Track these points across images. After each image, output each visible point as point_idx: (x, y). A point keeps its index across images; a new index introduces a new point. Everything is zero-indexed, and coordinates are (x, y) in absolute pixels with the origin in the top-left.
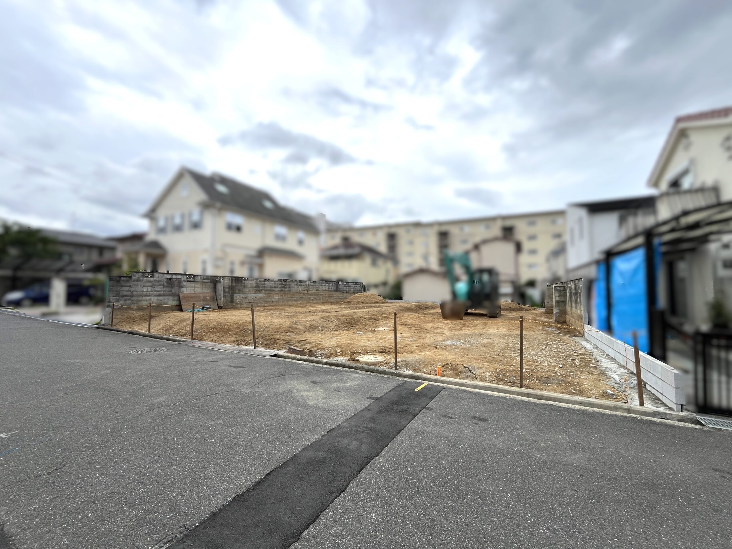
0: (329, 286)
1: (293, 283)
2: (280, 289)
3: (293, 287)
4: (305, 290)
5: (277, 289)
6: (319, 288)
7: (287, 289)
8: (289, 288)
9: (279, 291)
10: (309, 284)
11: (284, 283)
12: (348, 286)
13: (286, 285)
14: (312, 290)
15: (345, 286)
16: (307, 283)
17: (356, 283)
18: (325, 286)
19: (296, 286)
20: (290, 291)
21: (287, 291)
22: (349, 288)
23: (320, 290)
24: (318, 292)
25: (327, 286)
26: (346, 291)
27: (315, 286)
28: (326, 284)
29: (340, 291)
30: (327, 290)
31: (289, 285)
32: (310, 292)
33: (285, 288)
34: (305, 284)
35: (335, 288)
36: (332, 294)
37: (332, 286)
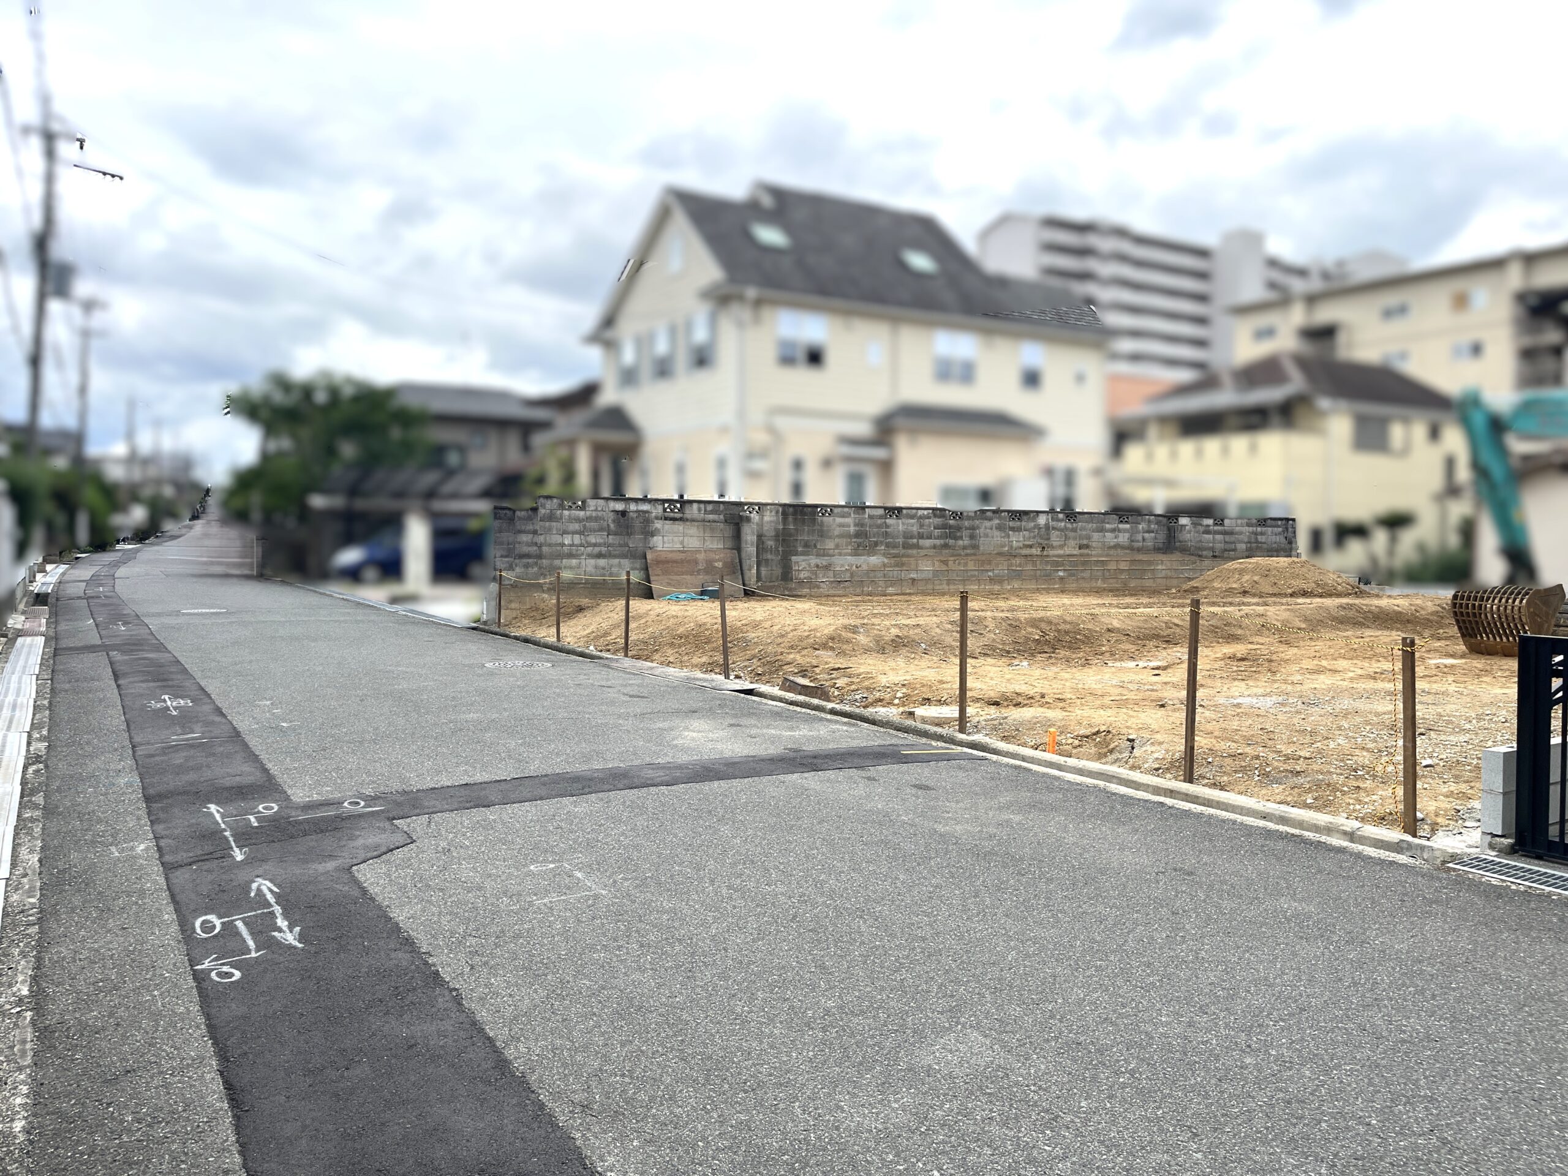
0: (1133, 532)
1: (987, 524)
2: (938, 542)
3: (986, 536)
4: (1031, 547)
5: (927, 543)
6: (1089, 538)
7: (966, 542)
8: (972, 537)
9: (934, 547)
10: (1047, 526)
11: (952, 522)
12: (1225, 533)
13: (959, 528)
14: (1061, 547)
15: (1208, 532)
16: (1042, 520)
17: (1263, 522)
18: (1113, 530)
19: (997, 533)
20: (975, 547)
21: (965, 548)
22: (1227, 538)
23: (1094, 544)
24: (1082, 551)
25: (1125, 531)
26: (1212, 549)
27: (1074, 530)
28: (1121, 526)
29: (1184, 550)
30: (1123, 548)
31: (973, 528)
32: (1052, 553)
33: (956, 538)
34: (1032, 524)
35: (1162, 537)
36: (1150, 563)
37: (1149, 532)
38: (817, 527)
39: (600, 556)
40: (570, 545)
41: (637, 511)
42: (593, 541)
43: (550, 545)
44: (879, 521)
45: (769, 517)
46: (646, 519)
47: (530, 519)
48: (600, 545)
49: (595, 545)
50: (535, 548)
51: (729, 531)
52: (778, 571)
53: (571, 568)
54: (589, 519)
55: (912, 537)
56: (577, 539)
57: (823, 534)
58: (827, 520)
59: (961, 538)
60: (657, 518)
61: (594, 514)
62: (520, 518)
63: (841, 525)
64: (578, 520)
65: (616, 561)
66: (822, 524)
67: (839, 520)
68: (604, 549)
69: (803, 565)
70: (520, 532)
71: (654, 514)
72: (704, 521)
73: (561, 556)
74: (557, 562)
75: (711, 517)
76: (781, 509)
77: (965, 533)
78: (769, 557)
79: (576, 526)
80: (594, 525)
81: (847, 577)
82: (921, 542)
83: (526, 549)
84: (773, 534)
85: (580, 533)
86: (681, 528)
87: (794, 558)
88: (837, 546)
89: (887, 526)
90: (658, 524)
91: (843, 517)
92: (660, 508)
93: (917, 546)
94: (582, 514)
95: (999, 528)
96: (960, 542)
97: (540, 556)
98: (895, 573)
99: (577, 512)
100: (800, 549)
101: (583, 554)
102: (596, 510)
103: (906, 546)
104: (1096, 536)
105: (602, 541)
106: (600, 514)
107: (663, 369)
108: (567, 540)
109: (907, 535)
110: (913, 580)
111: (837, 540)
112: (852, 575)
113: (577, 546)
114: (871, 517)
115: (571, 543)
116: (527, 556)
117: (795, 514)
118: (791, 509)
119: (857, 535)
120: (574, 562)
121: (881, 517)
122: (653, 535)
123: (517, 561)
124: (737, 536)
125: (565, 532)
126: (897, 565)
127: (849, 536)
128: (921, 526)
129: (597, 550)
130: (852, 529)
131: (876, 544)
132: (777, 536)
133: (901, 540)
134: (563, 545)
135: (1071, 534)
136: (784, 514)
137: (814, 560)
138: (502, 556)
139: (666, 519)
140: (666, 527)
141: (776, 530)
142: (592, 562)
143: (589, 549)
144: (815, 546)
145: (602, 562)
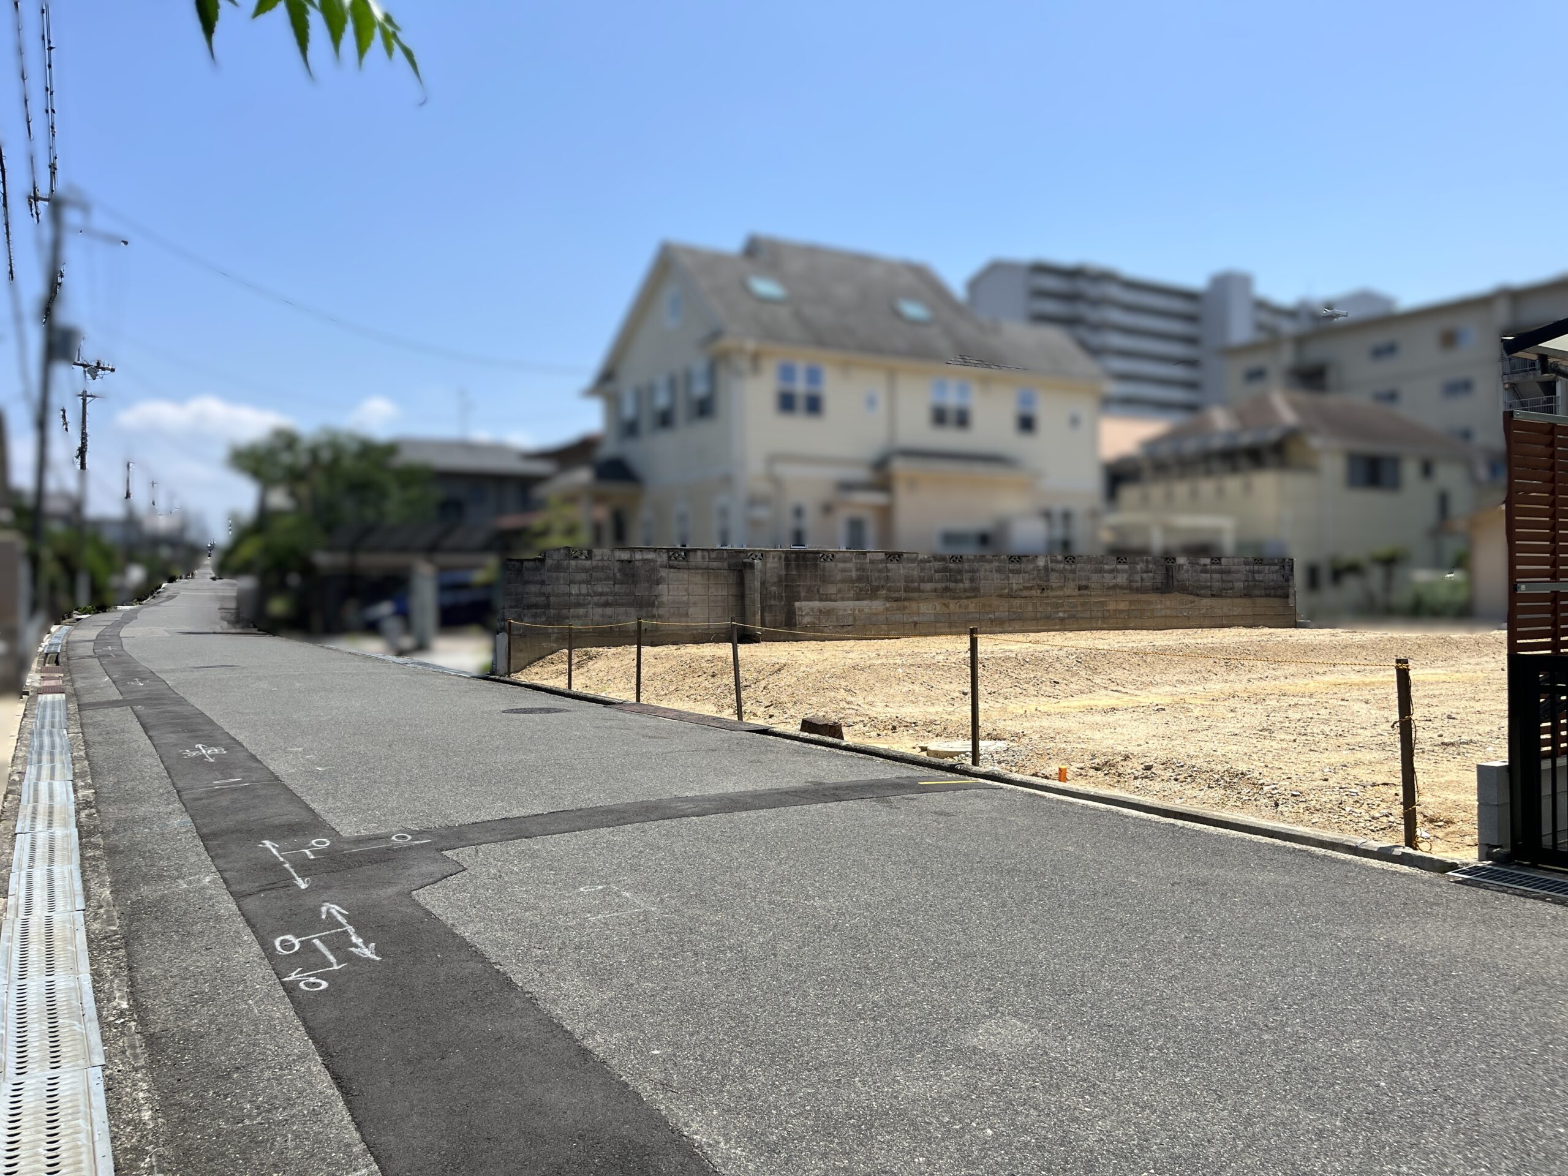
0: (1132, 572)
1: (987, 566)
2: (939, 586)
3: (986, 579)
4: (1031, 588)
5: (929, 586)
6: (1088, 579)
7: (967, 584)
8: (972, 580)
9: (935, 590)
10: (1046, 568)
11: (952, 565)
12: (1222, 572)
13: (960, 572)
14: (1061, 588)
15: (1205, 571)
16: (1041, 562)
17: (1259, 561)
18: (1111, 571)
19: (996, 575)
20: (976, 590)
21: (965, 590)
22: (1225, 577)
23: (1093, 585)
24: (1082, 592)
25: (1123, 571)
26: (1210, 587)
27: (1073, 571)
28: (1119, 567)
29: (1184, 589)
30: (1121, 588)
31: (973, 571)
32: (1051, 594)
33: (956, 581)
34: (1031, 566)
35: (1159, 578)
36: (1149, 603)
37: (1147, 572)
38: (819, 572)
39: (606, 604)
40: (578, 595)
41: (644, 561)
42: (600, 590)
43: (557, 595)
44: (881, 566)
45: (772, 563)
46: (652, 567)
47: (537, 569)
48: (607, 594)
49: (602, 594)
50: (543, 598)
51: (732, 578)
52: (781, 617)
53: (578, 617)
54: (595, 568)
55: (913, 581)
56: (584, 589)
57: (825, 580)
58: (829, 565)
59: (962, 581)
60: (662, 566)
61: (600, 564)
62: (527, 569)
63: (844, 570)
64: (585, 570)
65: (622, 610)
66: (824, 570)
67: (841, 565)
68: (610, 598)
69: (806, 608)
70: (528, 582)
71: (658, 563)
72: (708, 568)
73: (569, 606)
74: (565, 612)
75: (715, 564)
76: (783, 556)
77: (967, 576)
78: (773, 602)
79: (583, 576)
80: (601, 575)
81: (850, 621)
82: (922, 586)
83: (534, 600)
84: (776, 580)
85: (588, 582)
86: (685, 576)
87: (797, 604)
88: (839, 591)
89: (888, 571)
90: (663, 573)
91: (845, 561)
92: (665, 556)
93: (918, 590)
94: (588, 563)
95: (999, 570)
96: (961, 585)
97: (547, 606)
98: (898, 617)
99: (585, 562)
100: (803, 594)
101: (589, 603)
102: (602, 560)
103: (907, 590)
104: (1095, 577)
105: (608, 590)
106: (606, 563)
107: (665, 420)
108: (574, 590)
109: (908, 579)
110: (916, 623)
111: (839, 585)
112: (855, 619)
113: (584, 596)
114: (872, 562)
115: (578, 592)
116: (536, 606)
117: (797, 559)
118: (793, 556)
119: (859, 579)
120: (581, 611)
121: (881, 561)
122: (658, 583)
123: (526, 611)
124: (741, 583)
125: (571, 582)
126: (898, 609)
127: (852, 581)
128: (922, 570)
129: (604, 598)
130: (854, 574)
131: (878, 588)
132: (780, 581)
133: (902, 584)
134: (570, 594)
135: (1071, 576)
136: (787, 559)
137: (816, 604)
138: (511, 607)
139: (671, 567)
140: (671, 575)
141: (779, 576)
142: (599, 611)
143: (596, 599)
144: (818, 591)
145: (609, 611)
